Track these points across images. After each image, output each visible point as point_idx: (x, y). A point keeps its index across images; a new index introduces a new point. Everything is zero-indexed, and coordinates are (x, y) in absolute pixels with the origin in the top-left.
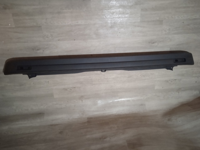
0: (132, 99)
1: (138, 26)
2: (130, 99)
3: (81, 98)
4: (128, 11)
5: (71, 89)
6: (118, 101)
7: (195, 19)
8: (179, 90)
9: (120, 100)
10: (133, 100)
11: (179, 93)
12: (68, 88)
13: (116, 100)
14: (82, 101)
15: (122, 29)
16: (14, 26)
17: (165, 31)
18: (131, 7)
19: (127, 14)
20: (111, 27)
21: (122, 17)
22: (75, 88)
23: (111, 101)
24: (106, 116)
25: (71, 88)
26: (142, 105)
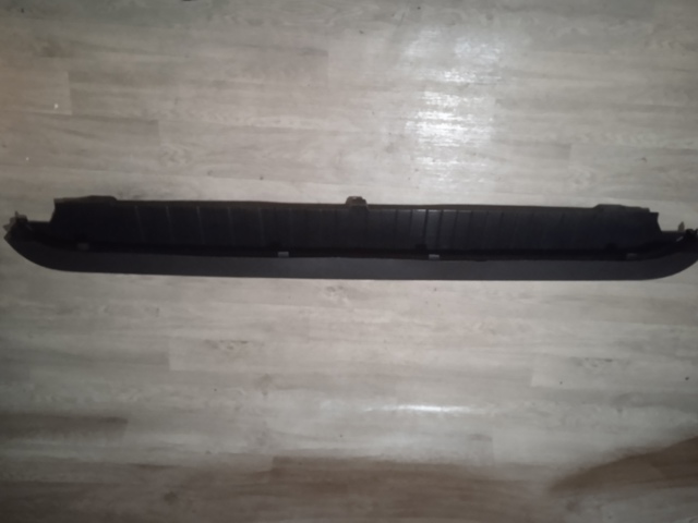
0: (447, 409)
1: (483, 156)
2: (437, 409)
3: (264, 382)
4: (452, 101)
5: (232, 344)
6: (394, 412)
7: (686, 152)
8: (621, 401)
9: (401, 407)
10: (448, 416)
11: (620, 411)
12: (222, 342)
13: (386, 408)
14: (265, 394)
15: (428, 161)
16: (69, 113)
17: (577, 182)
18: (461, 89)
19: (447, 110)
20: (390, 149)
21: (430, 121)
22: (244, 342)
23: (370, 409)
24: (343, 462)
25: (233, 342)
26: (478, 437)
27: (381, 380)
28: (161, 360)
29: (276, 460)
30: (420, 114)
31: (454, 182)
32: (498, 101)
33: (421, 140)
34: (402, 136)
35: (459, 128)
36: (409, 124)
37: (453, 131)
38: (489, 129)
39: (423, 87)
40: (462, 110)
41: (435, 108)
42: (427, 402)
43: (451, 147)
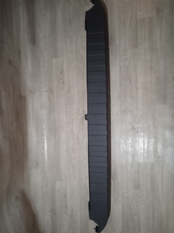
27: (54, 131)
28: (55, 55)
29: (25, 97)
30: (146, 138)
31: (123, 150)
32: (152, 164)
33: (137, 138)
34: (138, 132)
35: (142, 151)
36: (142, 134)
37: (141, 149)
38: (142, 161)
39: (155, 138)
40: (148, 152)
41: (148, 142)
42: (48, 146)
43: (135, 149)
